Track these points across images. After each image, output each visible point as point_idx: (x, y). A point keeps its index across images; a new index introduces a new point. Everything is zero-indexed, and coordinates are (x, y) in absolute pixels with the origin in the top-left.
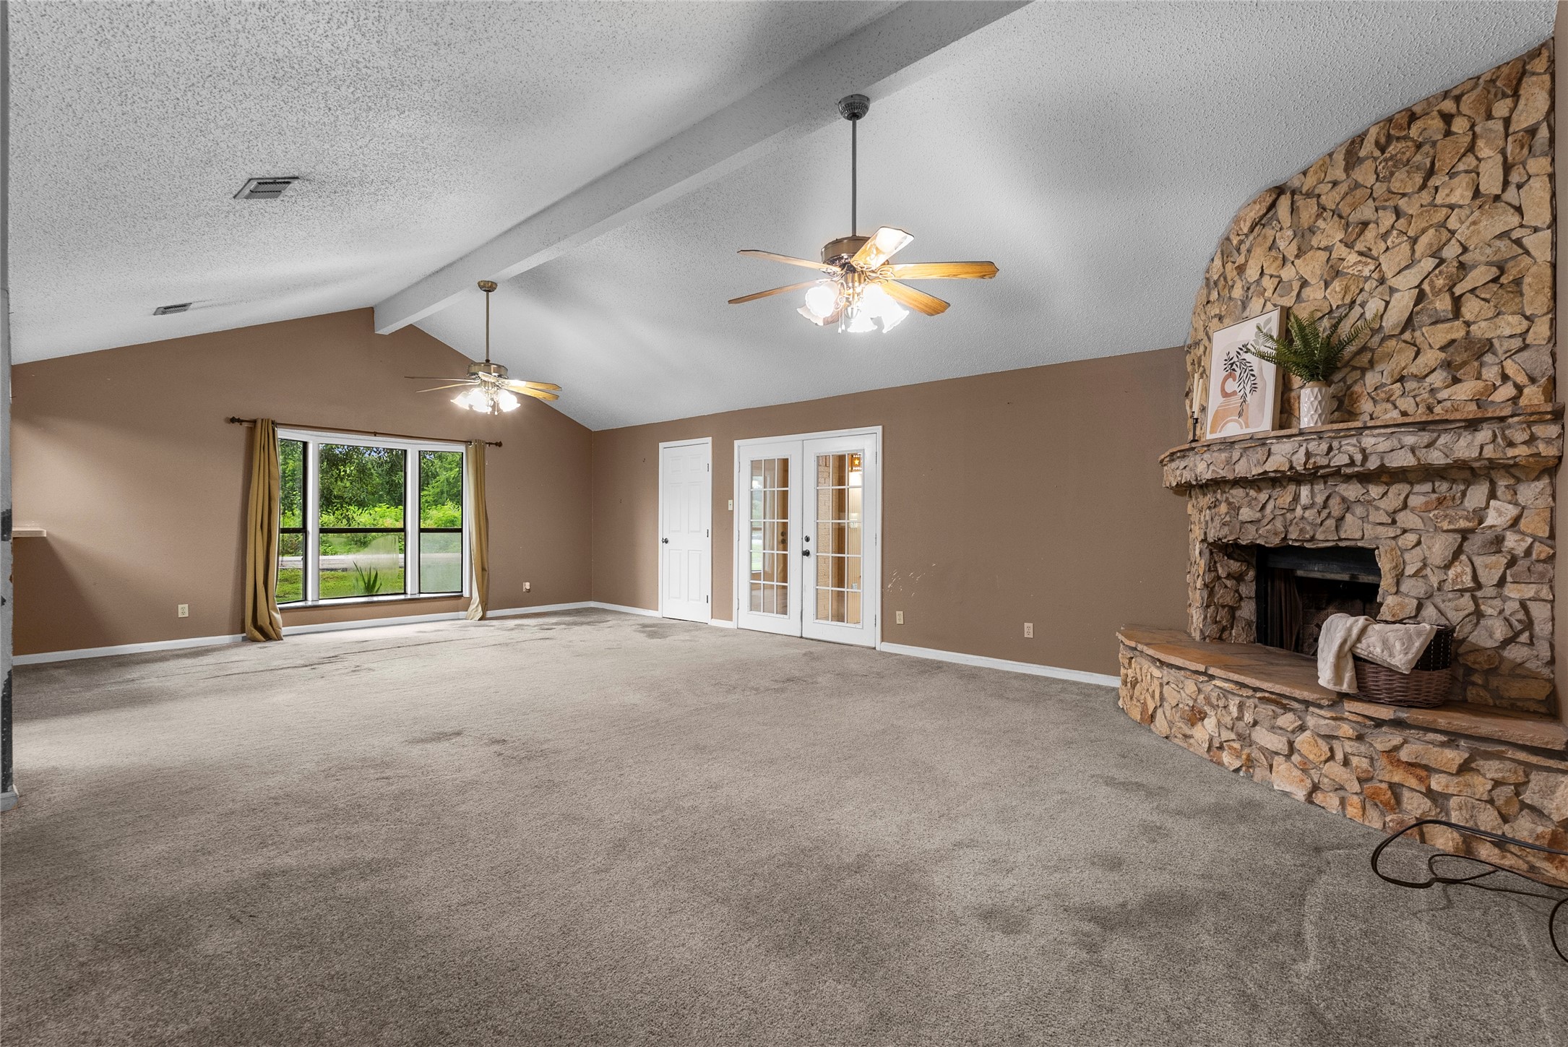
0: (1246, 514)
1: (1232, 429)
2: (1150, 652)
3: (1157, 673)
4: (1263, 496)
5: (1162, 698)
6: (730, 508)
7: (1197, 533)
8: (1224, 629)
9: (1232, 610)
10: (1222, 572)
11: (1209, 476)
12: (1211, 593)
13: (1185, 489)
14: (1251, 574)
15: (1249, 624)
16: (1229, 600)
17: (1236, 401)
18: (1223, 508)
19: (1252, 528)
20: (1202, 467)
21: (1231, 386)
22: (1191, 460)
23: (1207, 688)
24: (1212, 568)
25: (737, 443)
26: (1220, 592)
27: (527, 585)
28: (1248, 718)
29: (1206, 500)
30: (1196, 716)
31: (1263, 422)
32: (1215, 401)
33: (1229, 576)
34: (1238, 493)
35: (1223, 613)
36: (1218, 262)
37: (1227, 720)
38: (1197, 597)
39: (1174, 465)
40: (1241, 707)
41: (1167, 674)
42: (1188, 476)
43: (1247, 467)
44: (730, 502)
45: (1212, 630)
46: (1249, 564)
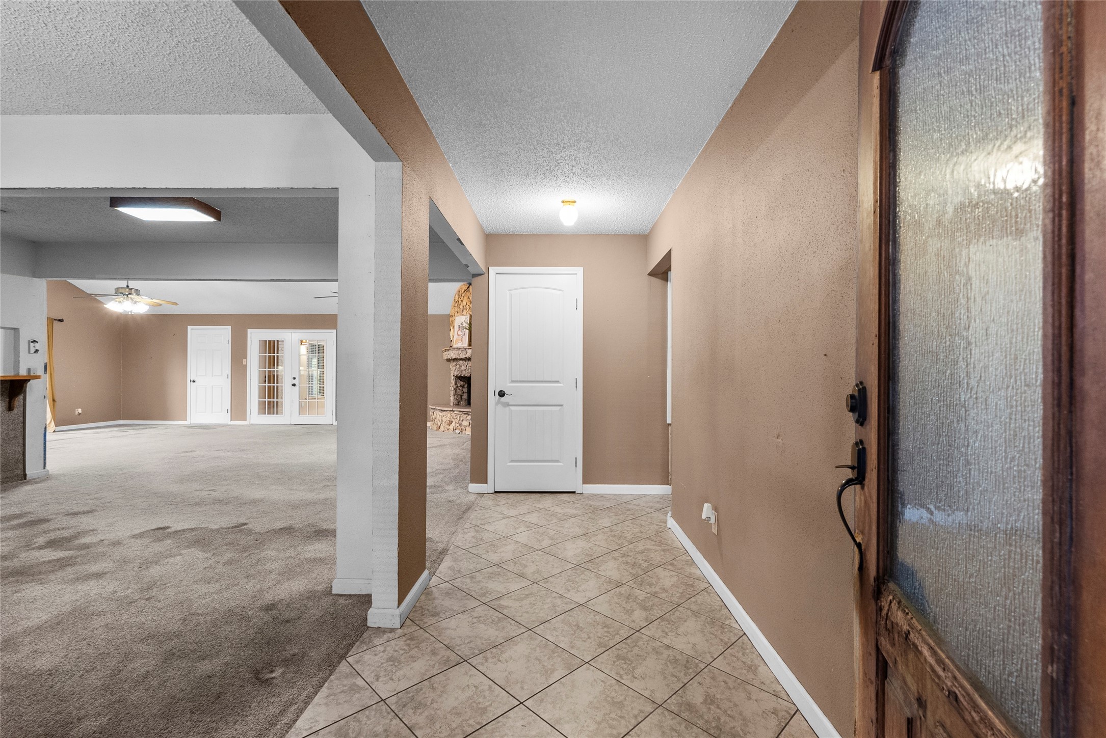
0: (463, 368)
1: (459, 345)
2: (439, 408)
3: (441, 414)
4: (466, 363)
5: (442, 421)
6: (244, 363)
7: (452, 374)
8: (459, 402)
9: (461, 396)
10: (459, 385)
11: (454, 357)
12: (456, 391)
13: (449, 360)
14: (466, 385)
15: (466, 400)
16: (460, 393)
17: (460, 337)
18: (458, 366)
19: (464, 371)
20: (452, 354)
21: (459, 333)
22: (450, 352)
23: (453, 414)
24: (456, 384)
25: (249, 331)
26: (458, 391)
27: (80, 411)
28: (461, 419)
29: (454, 364)
30: (451, 422)
31: (466, 344)
32: (456, 336)
33: (460, 386)
34: (461, 362)
35: (459, 397)
36: (457, 296)
37: (457, 421)
38: (452, 393)
39: (446, 353)
40: (460, 417)
41: (444, 413)
42: (449, 357)
43: (463, 356)
44: (244, 360)
45: (456, 402)
46: (466, 382)
